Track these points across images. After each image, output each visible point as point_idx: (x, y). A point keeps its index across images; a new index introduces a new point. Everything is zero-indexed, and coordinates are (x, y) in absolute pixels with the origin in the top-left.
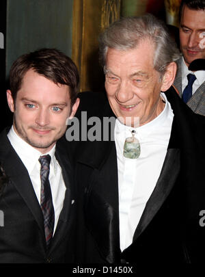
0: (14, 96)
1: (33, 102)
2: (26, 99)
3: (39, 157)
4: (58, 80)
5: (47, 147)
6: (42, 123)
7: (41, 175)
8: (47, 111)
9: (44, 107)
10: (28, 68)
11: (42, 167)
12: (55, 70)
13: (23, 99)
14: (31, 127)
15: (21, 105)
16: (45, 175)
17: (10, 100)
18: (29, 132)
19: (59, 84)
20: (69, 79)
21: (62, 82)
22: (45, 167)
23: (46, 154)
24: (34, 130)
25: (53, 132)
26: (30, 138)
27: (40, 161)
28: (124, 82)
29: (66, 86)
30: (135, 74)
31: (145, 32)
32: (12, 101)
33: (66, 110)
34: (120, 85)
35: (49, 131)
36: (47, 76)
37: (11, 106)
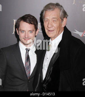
0: (18, 30)
1: (23, 30)
6: (26, 37)
9: (27, 32)
10: (21, 20)
12: (29, 20)
13: (20, 30)
14: (23, 38)
15: (20, 32)
18: (23, 40)
20: (34, 23)
21: (31, 24)
24: (25, 39)
28: (50, 21)
29: (33, 25)
31: (57, 7)
33: (34, 32)
37: (18, 33)
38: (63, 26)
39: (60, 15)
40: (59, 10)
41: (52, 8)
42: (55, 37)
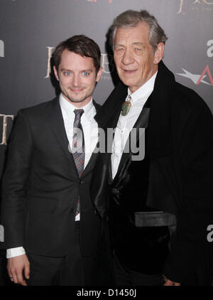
0: (57, 69)
4: (84, 54)
5: (83, 101)
6: (76, 85)
8: (79, 74)
9: (76, 74)
10: (64, 48)
12: (81, 48)
13: (62, 70)
14: (69, 88)
15: (62, 74)
18: (68, 91)
19: (85, 57)
20: (93, 54)
21: (87, 56)
24: (72, 90)
25: (85, 90)
26: (70, 95)
28: (128, 49)
29: (90, 58)
33: (92, 74)
35: (82, 90)
37: (57, 77)
38: (157, 61)
39: (151, 36)
40: (148, 26)
41: (132, 22)
42: (138, 86)
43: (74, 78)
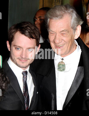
0: (10, 44)
1: (19, 47)
2: (16, 46)
3: (22, 72)
5: (26, 67)
6: (24, 57)
7: (23, 80)
8: (26, 51)
9: (24, 49)
11: (23, 77)
14: (18, 59)
16: (25, 80)
17: (8, 46)
19: (31, 39)
22: (25, 76)
23: (25, 70)
25: (28, 60)
26: (18, 63)
27: (22, 73)
30: (62, 31)
31: (66, 11)
32: (9, 46)
34: (56, 36)
36: (25, 35)
39: (72, 23)
43: (22, 52)
